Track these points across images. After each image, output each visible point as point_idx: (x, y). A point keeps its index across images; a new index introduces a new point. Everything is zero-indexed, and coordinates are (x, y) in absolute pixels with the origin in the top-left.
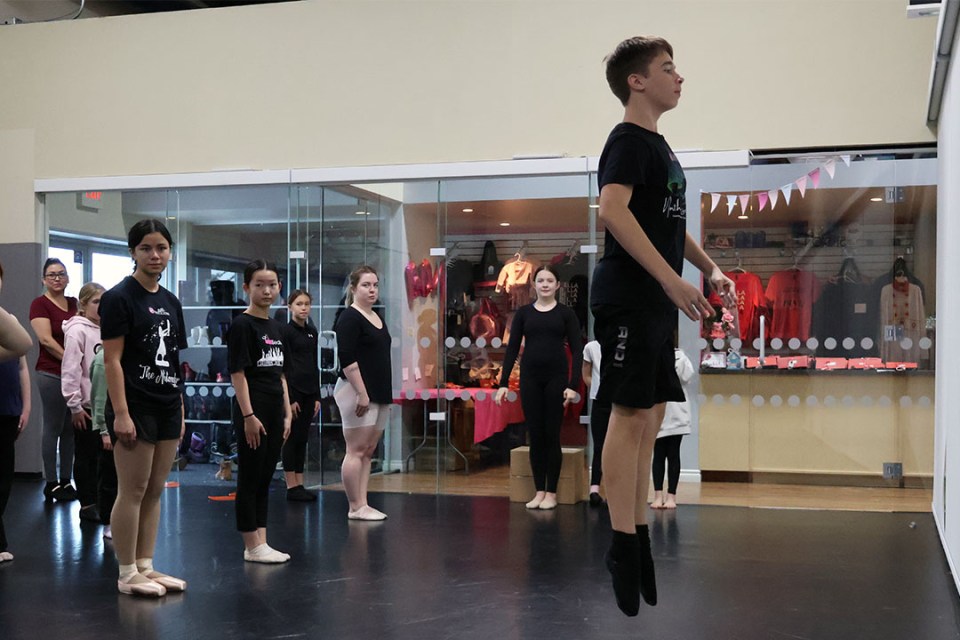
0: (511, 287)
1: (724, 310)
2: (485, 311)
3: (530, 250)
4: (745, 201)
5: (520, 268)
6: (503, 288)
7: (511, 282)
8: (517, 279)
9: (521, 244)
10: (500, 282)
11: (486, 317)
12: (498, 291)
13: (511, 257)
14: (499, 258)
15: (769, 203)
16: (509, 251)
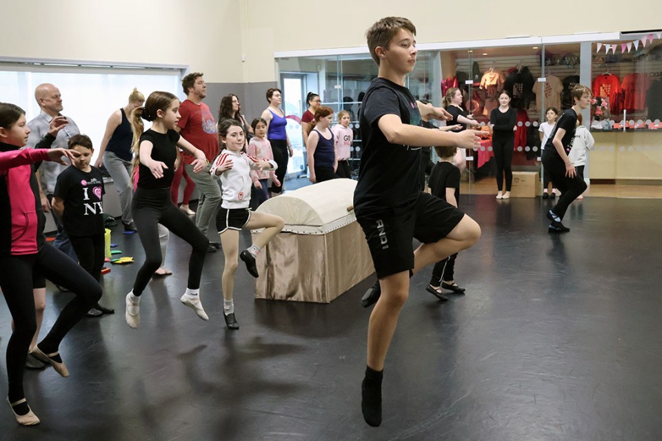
0: (488, 86)
1: (602, 100)
2: (474, 98)
3: (497, 66)
4: (614, 47)
5: (492, 76)
6: (484, 87)
7: (488, 83)
8: (491, 81)
9: (492, 62)
10: (482, 84)
11: (474, 101)
12: (481, 88)
13: (487, 70)
14: (481, 71)
15: (627, 49)
16: (486, 66)
